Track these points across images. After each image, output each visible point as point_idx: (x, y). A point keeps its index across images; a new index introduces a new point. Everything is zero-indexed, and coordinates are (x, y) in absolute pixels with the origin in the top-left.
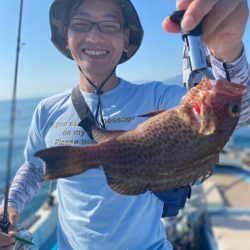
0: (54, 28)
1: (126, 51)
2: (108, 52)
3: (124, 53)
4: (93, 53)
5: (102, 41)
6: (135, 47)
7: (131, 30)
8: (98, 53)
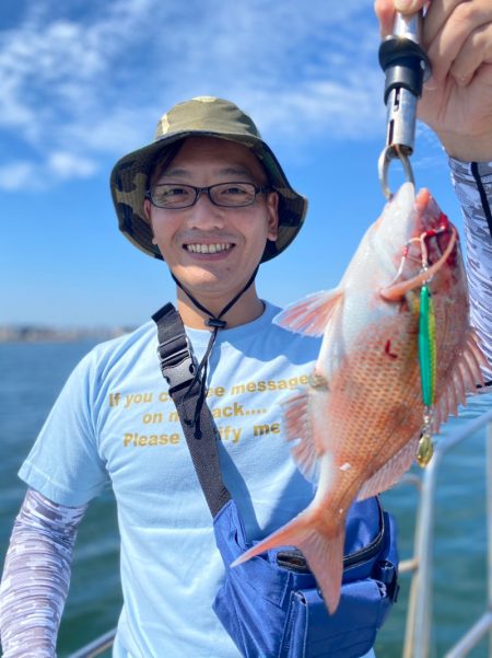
0: (123, 210)
1: (273, 239)
2: (233, 245)
3: (268, 242)
4: (204, 249)
5: (220, 226)
6: (292, 229)
7: (280, 196)
8: (212, 249)
